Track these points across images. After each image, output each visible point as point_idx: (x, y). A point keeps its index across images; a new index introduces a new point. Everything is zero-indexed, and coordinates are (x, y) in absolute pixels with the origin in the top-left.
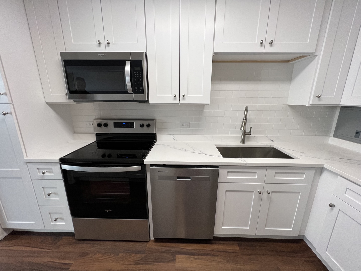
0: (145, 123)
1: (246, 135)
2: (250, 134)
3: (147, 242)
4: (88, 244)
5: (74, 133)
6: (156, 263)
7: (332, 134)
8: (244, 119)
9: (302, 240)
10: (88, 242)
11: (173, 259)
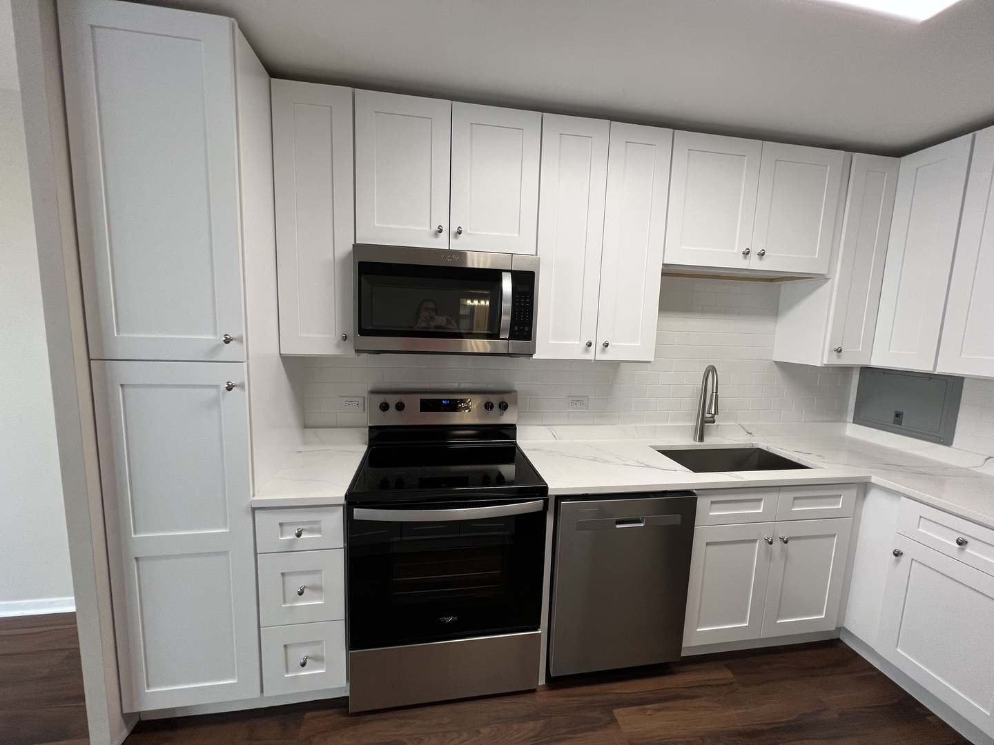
0: (495, 400)
1: (704, 423)
2: (714, 422)
3: (533, 691)
4: (386, 719)
5: (305, 427)
6: (578, 735)
7: (850, 417)
8: (713, 392)
9: (838, 641)
10: (384, 715)
11: (609, 718)
